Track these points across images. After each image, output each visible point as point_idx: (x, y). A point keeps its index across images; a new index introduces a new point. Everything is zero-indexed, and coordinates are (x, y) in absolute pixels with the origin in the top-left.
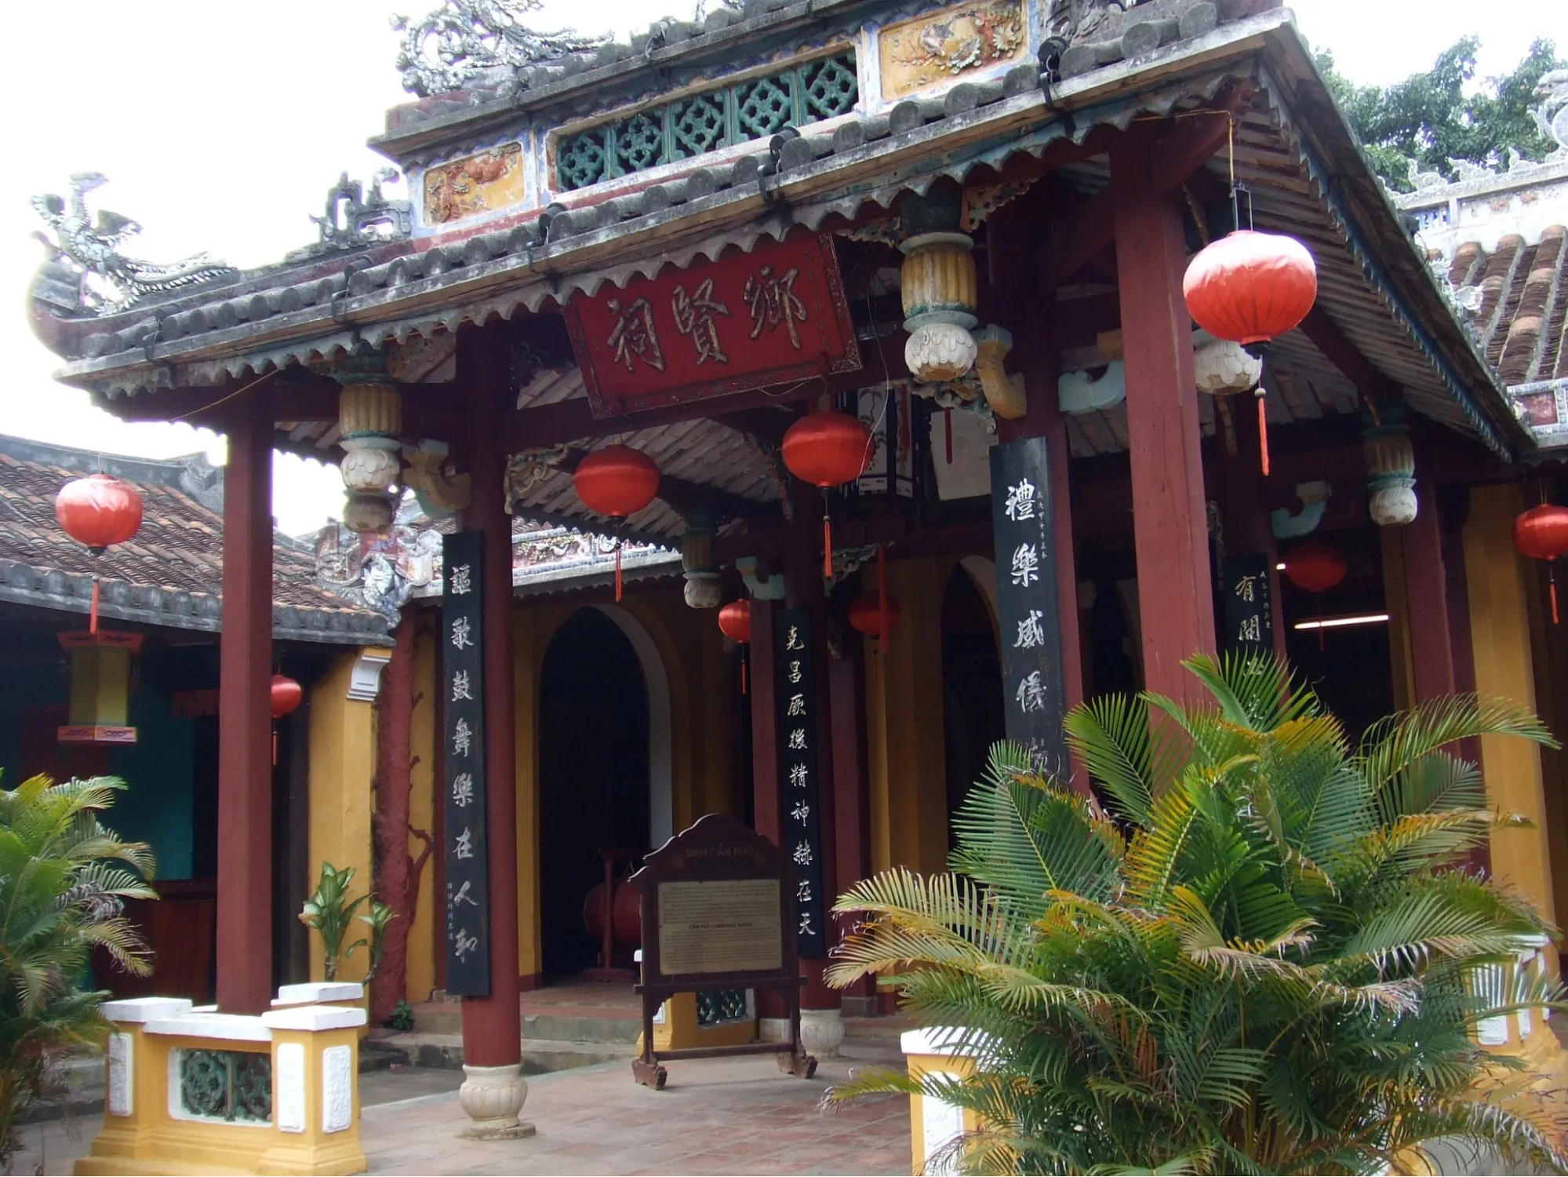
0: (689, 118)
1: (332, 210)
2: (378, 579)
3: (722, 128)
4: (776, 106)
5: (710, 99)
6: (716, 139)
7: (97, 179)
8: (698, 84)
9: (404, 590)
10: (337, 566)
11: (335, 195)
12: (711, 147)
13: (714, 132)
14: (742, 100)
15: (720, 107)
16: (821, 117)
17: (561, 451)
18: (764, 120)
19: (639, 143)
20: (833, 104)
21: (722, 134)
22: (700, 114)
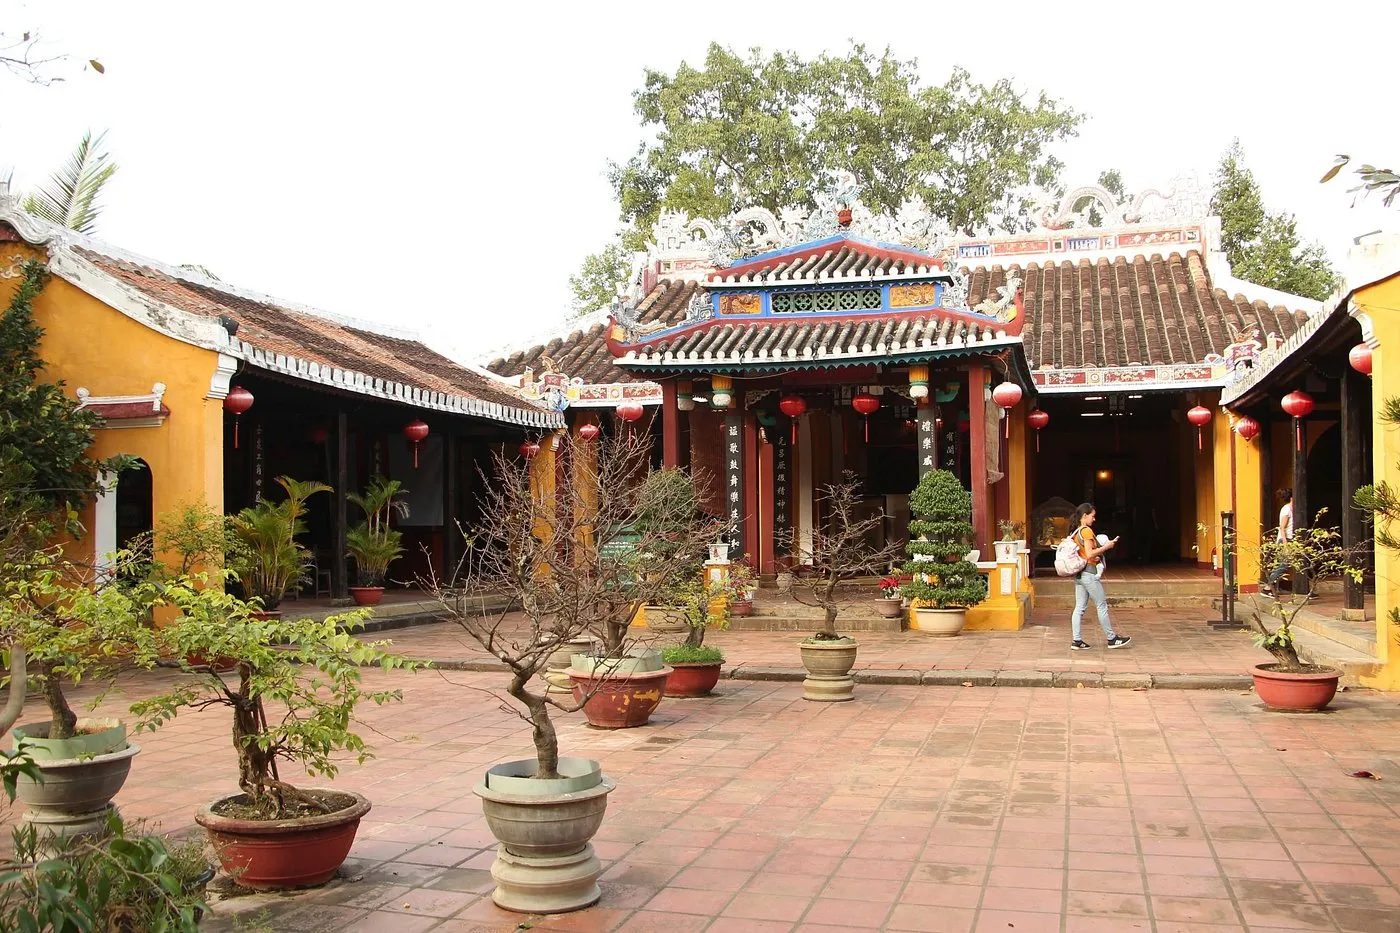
0: (822, 298)
2: (552, 397)
3: (834, 303)
4: (853, 300)
5: (830, 294)
8: (827, 290)
9: (567, 404)
12: (829, 309)
13: (831, 304)
14: (841, 296)
15: (833, 297)
16: (868, 307)
18: (849, 304)
19: (803, 302)
20: (872, 303)
21: (833, 305)
22: (826, 297)
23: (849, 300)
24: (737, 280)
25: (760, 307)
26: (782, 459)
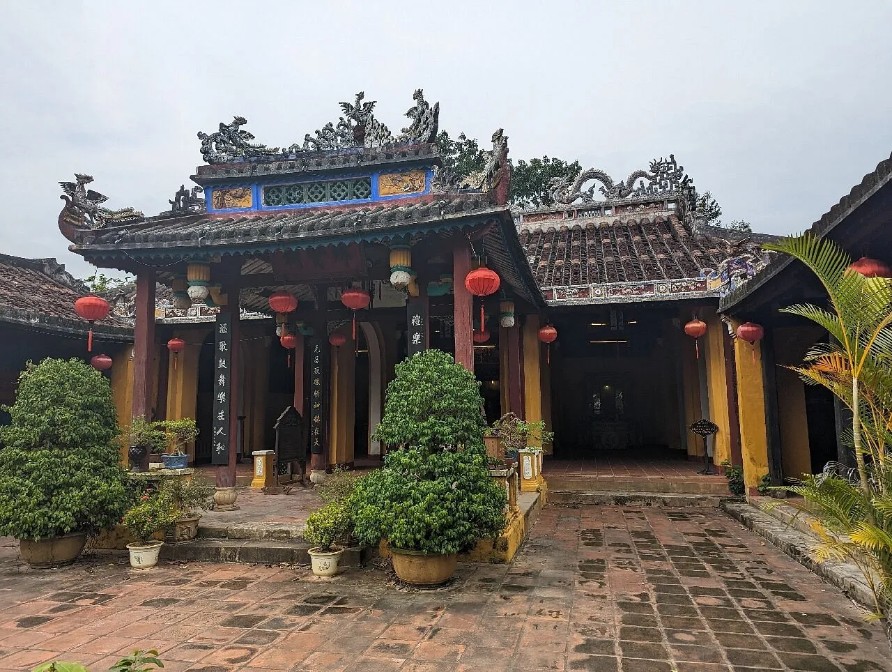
0: (313, 189)
1: (178, 200)
3: (325, 195)
4: (343, 191)
5: (320, 185)
6: (322, 198)
7: (89, 179)
11: (178, 194)
12: (320, 200)
13: (321, 195)
14: (332, 187)
15: (324, 188)
16: (358, 197)
17: (261, 289)
18: (339, 195)
19: (295, 194)
20: (362, 194)
21: (324, 197)
22: (317, 189)
24: (227, 172)
25: (251, 200)
26: (317, 365)
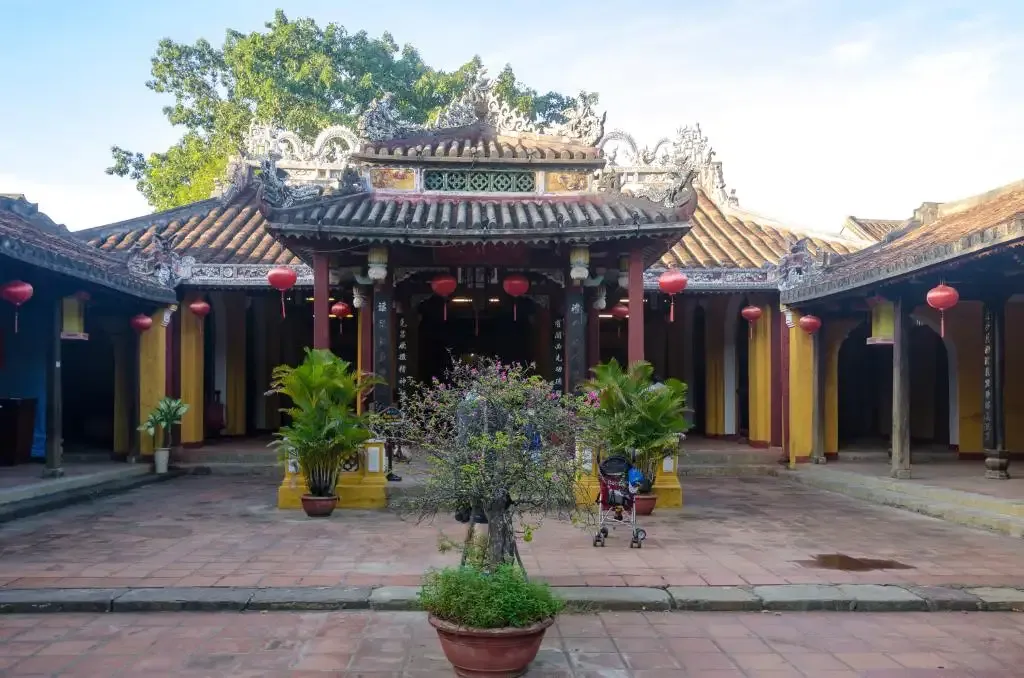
0: (476, 178)
2: (163, 274)
3: (487, 184)
4: (507, 182)
6: (485, 187)
8: (482, 170)
9: (178, 281)
10: (142, 266)
13: (484, 184)
14: (495, 178)
15: (487, 178)
16: (521, 190)
18: (502, 186)
19: (457, 181)
20: (525, 187)
21: (487, 186)
22: (480, 178)
23: (502, 182)
24: (391, 152)
25: (413, 183)
26: (403, 340)
